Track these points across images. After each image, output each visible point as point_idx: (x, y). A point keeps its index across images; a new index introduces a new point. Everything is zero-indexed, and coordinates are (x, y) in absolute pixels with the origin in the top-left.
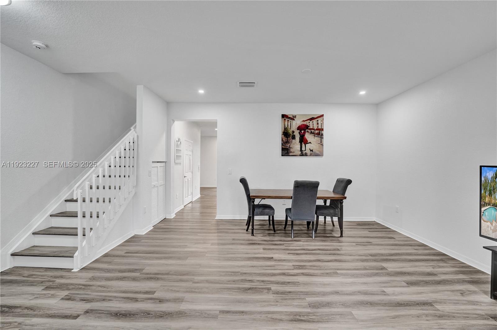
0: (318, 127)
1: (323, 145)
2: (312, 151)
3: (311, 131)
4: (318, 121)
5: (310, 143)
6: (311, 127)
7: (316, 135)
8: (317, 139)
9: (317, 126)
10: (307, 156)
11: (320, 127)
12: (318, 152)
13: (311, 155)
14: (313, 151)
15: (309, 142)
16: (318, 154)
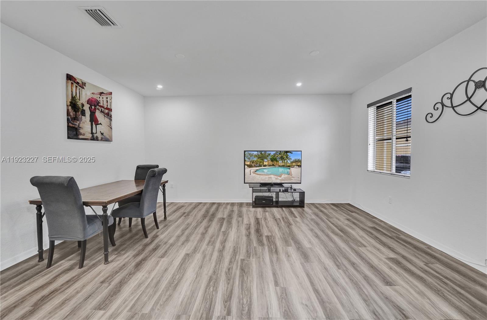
0: (107, 106)
1: (111, 128)
2: (102, 134)
3: (101, 110)
4: (107, 98)
5: (101, 124)
6: (101, 104)
7: (106, 116)
8: (107, 120)
9: (107, 104)
10: (98, 140)
11: (109, 107)
12: (108, 137)
13: (102, 140)
14: (104, 135)
15: (99, 123)
16: (108, 139)
